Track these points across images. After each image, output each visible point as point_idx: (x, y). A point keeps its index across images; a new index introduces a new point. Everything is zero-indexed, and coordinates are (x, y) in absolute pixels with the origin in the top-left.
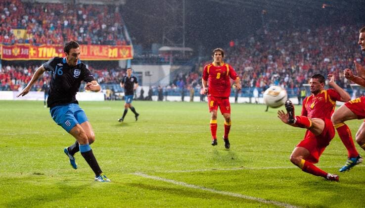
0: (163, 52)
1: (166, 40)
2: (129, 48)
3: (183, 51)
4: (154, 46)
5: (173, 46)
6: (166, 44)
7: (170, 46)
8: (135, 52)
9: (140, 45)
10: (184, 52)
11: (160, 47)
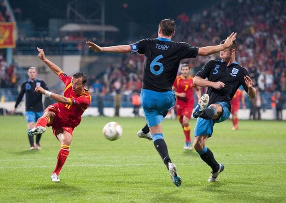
0: (68, 33)
1: (72, 14)
2: (11, 28)
3: (101, 31)
4: (53, 23)
5: (85, 23)
6: (73, 20)
7: (80, 22)
8: (19, 34)
9: (28, 22)
10: (103, 34)
11: (62, 25)
